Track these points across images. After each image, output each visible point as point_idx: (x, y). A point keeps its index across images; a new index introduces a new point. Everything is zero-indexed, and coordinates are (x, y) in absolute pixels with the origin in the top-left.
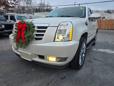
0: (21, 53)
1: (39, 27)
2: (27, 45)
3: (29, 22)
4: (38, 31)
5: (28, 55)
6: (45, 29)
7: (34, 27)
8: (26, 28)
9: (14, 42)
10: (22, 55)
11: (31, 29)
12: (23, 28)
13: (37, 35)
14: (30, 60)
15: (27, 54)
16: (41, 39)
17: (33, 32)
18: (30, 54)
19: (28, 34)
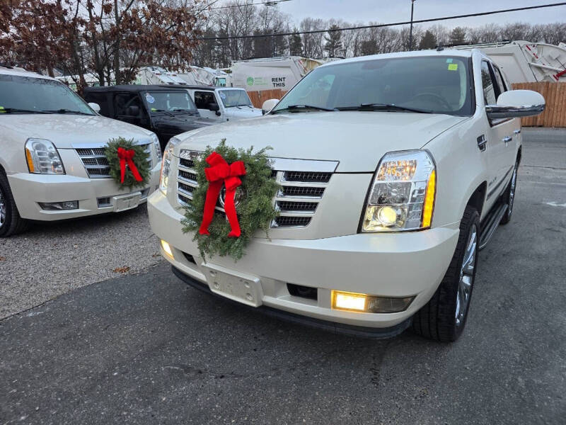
0: (213, 275)
1: (290, 175)
2: (246, 243)
3: (253, 153)
4: (288, 190)
5: (247, 282)
6: (319, 180)
7: (274, 173)
8: (242, 177)
9: (186, 231)
10: (216, 283)
11: (261, 183)
12: (228, 178)
13: (285, 206)
14: (254, 305)
15: (242, 280)
16: (305, 221)
17: (270, 195)
18: (256, 280)
19: (254, 204)
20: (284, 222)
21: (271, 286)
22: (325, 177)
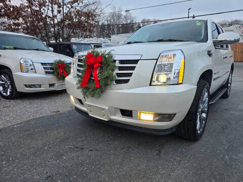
0: (90, 108)
1: (122, 62)
2: (102, 92)
3: (106, 53)
4: (120, 68)
5: (103, 109)
6: (134, 63)
7: (115, 61)
8: (101, 63)
9: (78, 88)
10: (91, 111)
11: (109, 65)
12: (95, 63)
13: (118, 75)
14: (106, 120)
15: (101, 108)
16: (127, 81)
17: (113, 70)
18: (107, 108)
19: (106, 74)
20: (118, 82)
21: (113, 110)
22: (136, 62)
